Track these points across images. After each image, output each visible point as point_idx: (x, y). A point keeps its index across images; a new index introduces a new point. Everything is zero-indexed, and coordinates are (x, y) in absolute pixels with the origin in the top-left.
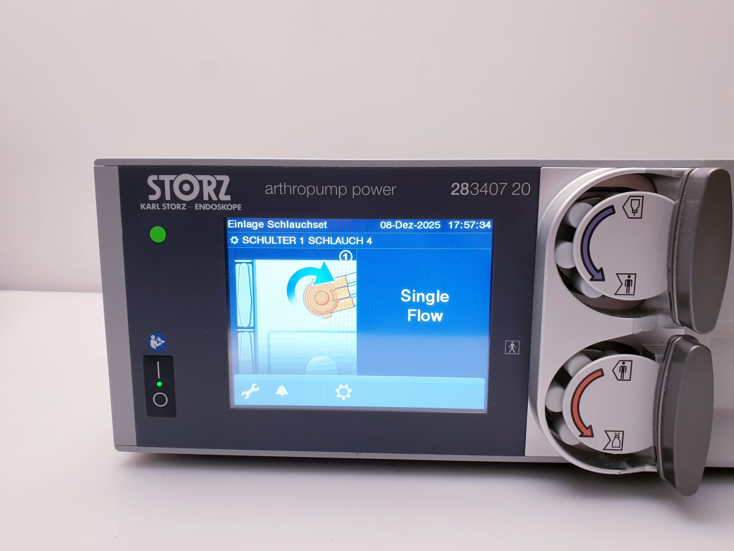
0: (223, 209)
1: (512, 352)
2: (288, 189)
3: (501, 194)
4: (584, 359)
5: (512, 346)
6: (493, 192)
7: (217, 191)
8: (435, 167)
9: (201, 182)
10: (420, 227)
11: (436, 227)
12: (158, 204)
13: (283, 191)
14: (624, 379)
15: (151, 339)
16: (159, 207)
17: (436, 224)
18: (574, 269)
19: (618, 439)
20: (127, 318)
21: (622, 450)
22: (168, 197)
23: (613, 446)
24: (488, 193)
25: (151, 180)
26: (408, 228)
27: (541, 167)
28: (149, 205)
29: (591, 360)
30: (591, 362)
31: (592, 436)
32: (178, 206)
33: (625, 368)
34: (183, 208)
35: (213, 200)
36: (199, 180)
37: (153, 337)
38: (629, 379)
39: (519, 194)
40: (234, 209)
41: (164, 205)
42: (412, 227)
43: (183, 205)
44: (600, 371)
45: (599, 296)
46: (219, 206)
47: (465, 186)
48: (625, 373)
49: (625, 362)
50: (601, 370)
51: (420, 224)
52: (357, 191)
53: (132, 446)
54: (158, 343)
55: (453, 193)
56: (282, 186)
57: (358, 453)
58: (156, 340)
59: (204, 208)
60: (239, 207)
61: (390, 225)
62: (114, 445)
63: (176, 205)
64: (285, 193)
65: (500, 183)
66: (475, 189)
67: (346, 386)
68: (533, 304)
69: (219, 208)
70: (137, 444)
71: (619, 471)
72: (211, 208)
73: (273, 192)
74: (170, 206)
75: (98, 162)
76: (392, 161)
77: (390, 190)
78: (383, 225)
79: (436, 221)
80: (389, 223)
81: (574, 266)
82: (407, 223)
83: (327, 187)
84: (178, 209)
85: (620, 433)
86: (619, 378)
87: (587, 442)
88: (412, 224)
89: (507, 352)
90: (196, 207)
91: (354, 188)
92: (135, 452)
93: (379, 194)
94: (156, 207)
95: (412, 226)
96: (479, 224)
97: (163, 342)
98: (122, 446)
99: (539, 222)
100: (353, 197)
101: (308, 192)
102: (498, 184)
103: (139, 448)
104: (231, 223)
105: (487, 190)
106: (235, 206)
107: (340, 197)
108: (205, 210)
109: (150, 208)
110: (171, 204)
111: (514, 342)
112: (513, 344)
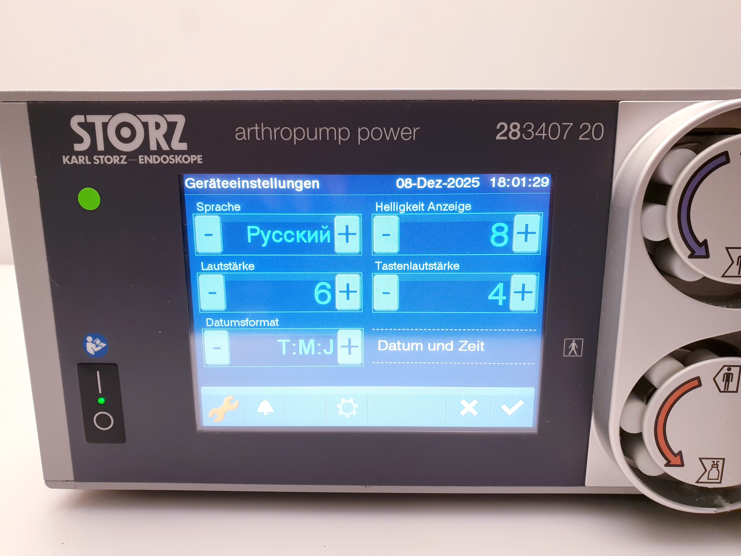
0: (177, 162)
1: (573, 353)
2: (267, 131)
3: (565, 138)
4: (675, 363)
5: (573, 345)
6: (554, 135)
7: (168, 137)
8: (474, 100)
9: (145, 125)
10: (451, 186)
11: (473, 185)
12: (87, 157)
13: (260, 136)
14: (729, 390)
15: (88, 342)
16: (89, 161)
17: (473, 182)
18: (667, 243)
19: (716, 468)
20: (53, 314)
21: (720, 483)
22: (101, 147)
23: (709, 478)
24: (547, 137)
26: (435, 187)
27: (620, 101)
28: (74, 157)
29: (685, 366)
30: (684, 368)
31: (682, 465)
32: (115, 160)
33: (731, 375)
34: (123, 162)
35: (164, 150)
36: (143, 121)
37: (89, 339)
38: (735, 390)
39: (589, 139)
40: (192, 162)
41: (96, 158)
42: (440, 185)
43: (122, 158)
45: (700, 278)
46: (172, 157)
47: (515, 127)
48: (730, 382)
49: (731, 367)
50: (698, 379)
51: (451, 181)
52: (364, 134)
53: (69, 482)
54: (96, 347)
55: (498, 137)
56: (259, 128)
57: (366, 486)
58: (93, 343)
59: (151, 162)
60: (199, 158)
61: (410, 183)
62: (44, 481)
63: (113, 157)
64: (263, 139)
65: (563, 124)
66: (529, 131)
67: (351, 401)
68: (603, 290)
69: (172, 161)
70: (74, 479)
71: (715, 509)
72: (160, 161)
73: (246, 138)
74: (104, 159)
76: (413, 91)
77: (411, 133)
78: (400, 183)
79: (475, 177)
80: (408, 181)
81: (667, 237)
82: (433, 180)
83: (322, 129)
84: (115, 163)
85: (719, 462)
86: (722, 389)
87: (674, 473)
88: (440, 181)
89: (567, 353)
90: (140, 160)
91: (359, 130)
92: (72, 489)
93: (395, 139)
94: (85, 161)
96: (532, 180)
97: (104, 345)
98: (55, 482)
99: (615, 178)
100: (359, 144)
101: (295, 137)
102: (561, 125)
103: (78, 484)
104: (189, 182)
105: (545, 133)
106: (194, 158)
107: (340, 144)
108: (153, 164)
109: (76, 162)
110: (105, 156)
111: (575, 340)
112: (575, 342)
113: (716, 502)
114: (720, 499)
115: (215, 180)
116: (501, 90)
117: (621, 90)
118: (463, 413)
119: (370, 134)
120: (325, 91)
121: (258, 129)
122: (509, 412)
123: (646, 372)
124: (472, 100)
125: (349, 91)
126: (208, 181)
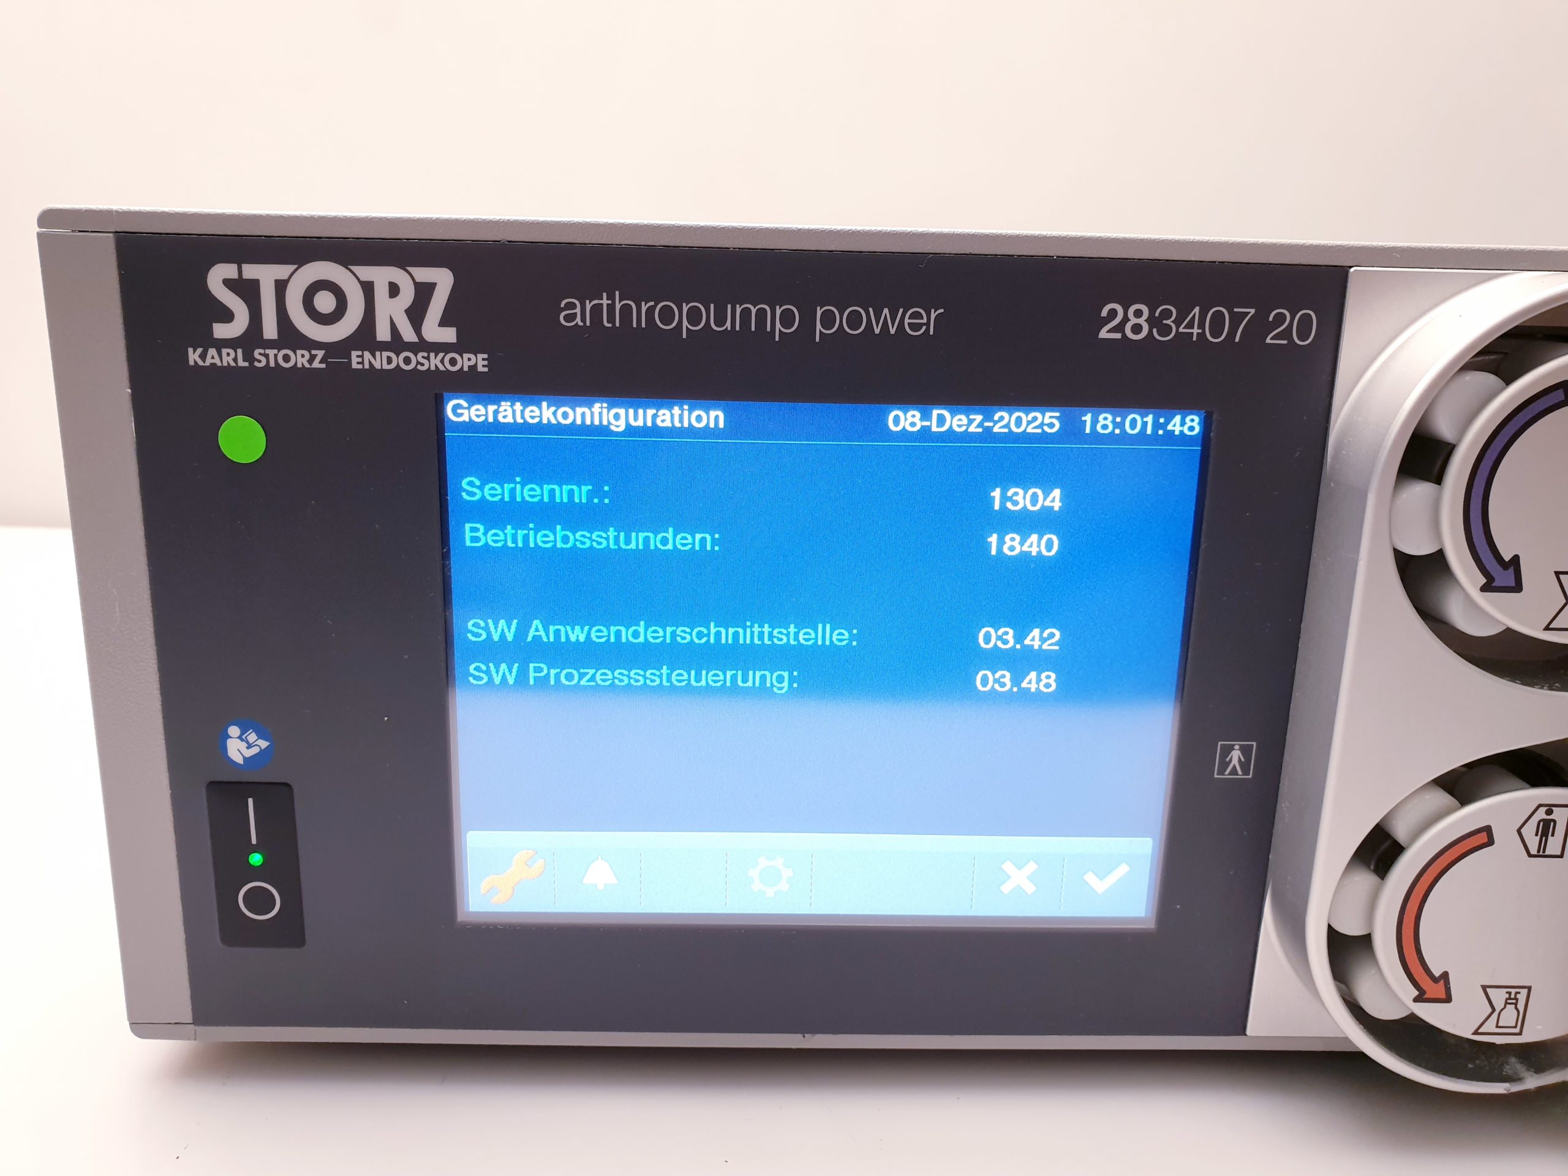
0: (433, 368)
1: (1234, 770)
2: (626, 310)
3: (1237, 340)
4: (1442, 798)
5: (1236, 755)
6: (1216, 333)
7: (416, 314)
8: (1057, 257)
9: (368, 288)
10: (1000, 428)
11: (1046, 429)
12: (240, 351)
13: (611, 319)
14: (1547, 853)
15: (231, 737)
16: (244, 361)
17: (1047, 421)
18: (1438, 560)
19: (1513, 1006)
20: (158, 679)
21: (1520, 1034)
22: (270, 330)
23: (1500, 1025)
24: (1203, 336)
25: (218, 276)
26: (967, 430)
27: (1351, 267)
28: (212, 352)
29: (1461, 804)
30: (1460, 809)
31: (1448, 999)
32: (300, 358)
33: (1552, 824)
34: (316, 364)
35: (406, 340)
36: (362, 279)
37: (234, 731)
38: (1559, 853)
39: (1285, 342)
40: (466, 369)
41: (260, 354)
42: (978, 426)
43: (316, 355)
44: (1485, 833)
45: (1500, 630)
46: (423, 357)
47: (1138, 314)
48: (1550, 837)
49: (1553, 808)
50: (1488, 830)
51: (1002, 418)
52: (828, 320)
53: (181, 1025)
54: (248, 748)
55: (1104, 334)
56: (610, 302)
57: (806, 1035)
58: (242, 740)
59: (377, 366)
60: (480, 362)
61: (917, 420)
62: (128, 1023)
63: (295, 354)
64: (617, 325)
65: (1236, 310)
66: (1168, 322)
67: (779, 862)
68: (1299, 645)
69: (423, 365)
70: (194, 1020)
71: (1507, 1085)
72: (398, 364)
73: (582, 321)
74: (276, 356)
75: (48, 218)
76: (933, 233)
77: (925, 321)
78: (897, 420)
79: (1050, 411)
80: (913, 416)
81: (1440, 548)
82: (966, 416)
83: (742, 307)
84: (299, 365)
85: (1519, 993)
87: (1432, 1014)
88: (979, 418)
89: (1221, 772)
90: (354, 360)
91: (819, 312)
92: (189, 1040)
93: (892, 331)
94: (235, 360)
95: (978, 424)
96: (1166, 421)
97: (264, 744)
98: (151, 1025)
99: (1335, 422)
100: (817, 340)
101: (685, 323)
102: (1231, 312)
103: (201, 1029)
104: (456, 407)
105: (1198, 329)
106: (469, 359)
107: (777, 339)
108: (382, 370)
109: (217, 361)
110: (278, 352)
111: (1239, 745)
112: (1239, 749)
113: (1507, 1070)
114: (1514, 1065)
115: (512, 406)
116: (1114, 237)
117: (1355, 245)
118: (1006, 888)
119: (841, 320)
120: (751, 229)
121: (607, 304)
122: (1099, 886)
123: (1385, 816)
124: (1053, 257)
125: (800, 230)
126: (495, 407)
